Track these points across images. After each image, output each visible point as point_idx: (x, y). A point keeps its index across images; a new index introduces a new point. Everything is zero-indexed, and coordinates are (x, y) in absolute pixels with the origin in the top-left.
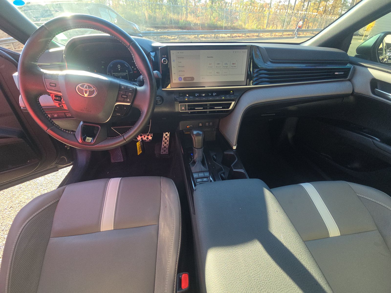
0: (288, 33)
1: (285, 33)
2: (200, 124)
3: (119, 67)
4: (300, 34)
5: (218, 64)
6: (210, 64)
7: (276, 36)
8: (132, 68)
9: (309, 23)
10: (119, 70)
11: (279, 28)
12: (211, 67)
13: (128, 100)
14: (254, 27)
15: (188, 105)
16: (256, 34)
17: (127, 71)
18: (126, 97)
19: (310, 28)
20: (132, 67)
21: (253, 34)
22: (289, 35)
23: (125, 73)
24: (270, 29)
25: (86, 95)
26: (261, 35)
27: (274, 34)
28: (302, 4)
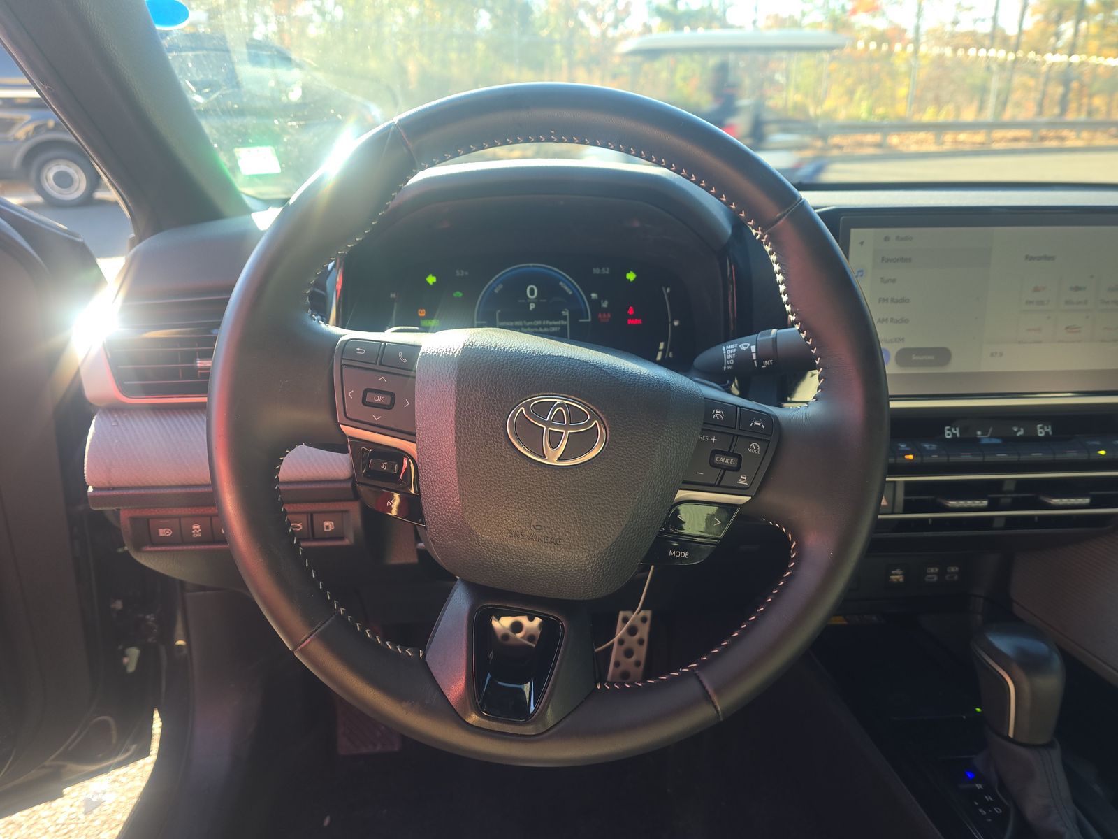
0: (1011, 134)
1: (998, 134)
2: (898, 571)
3: (532, 292)
4: (1062, 139)
5: (1077, 289)
6: (1036, 290)
7: (961, 147)
8: (589, 297)
9: (1091, 96)
10: (532, 306)
11: (969, 115)
12: (1041, 303)
13: (743, 480)
14: (862, 111)
15: (907, 483)
16: (870, 138)
17: (566, 313)
18: (732, 462)
19: (1099, 117)
20: (594, 296)
21: (859, 137)
22: (1016, 139)
23: (556, 320)
24: (929, 116)
25: (553, 458)
26: (894, 140)
27: (949, 137)
28: (1052, 29)
